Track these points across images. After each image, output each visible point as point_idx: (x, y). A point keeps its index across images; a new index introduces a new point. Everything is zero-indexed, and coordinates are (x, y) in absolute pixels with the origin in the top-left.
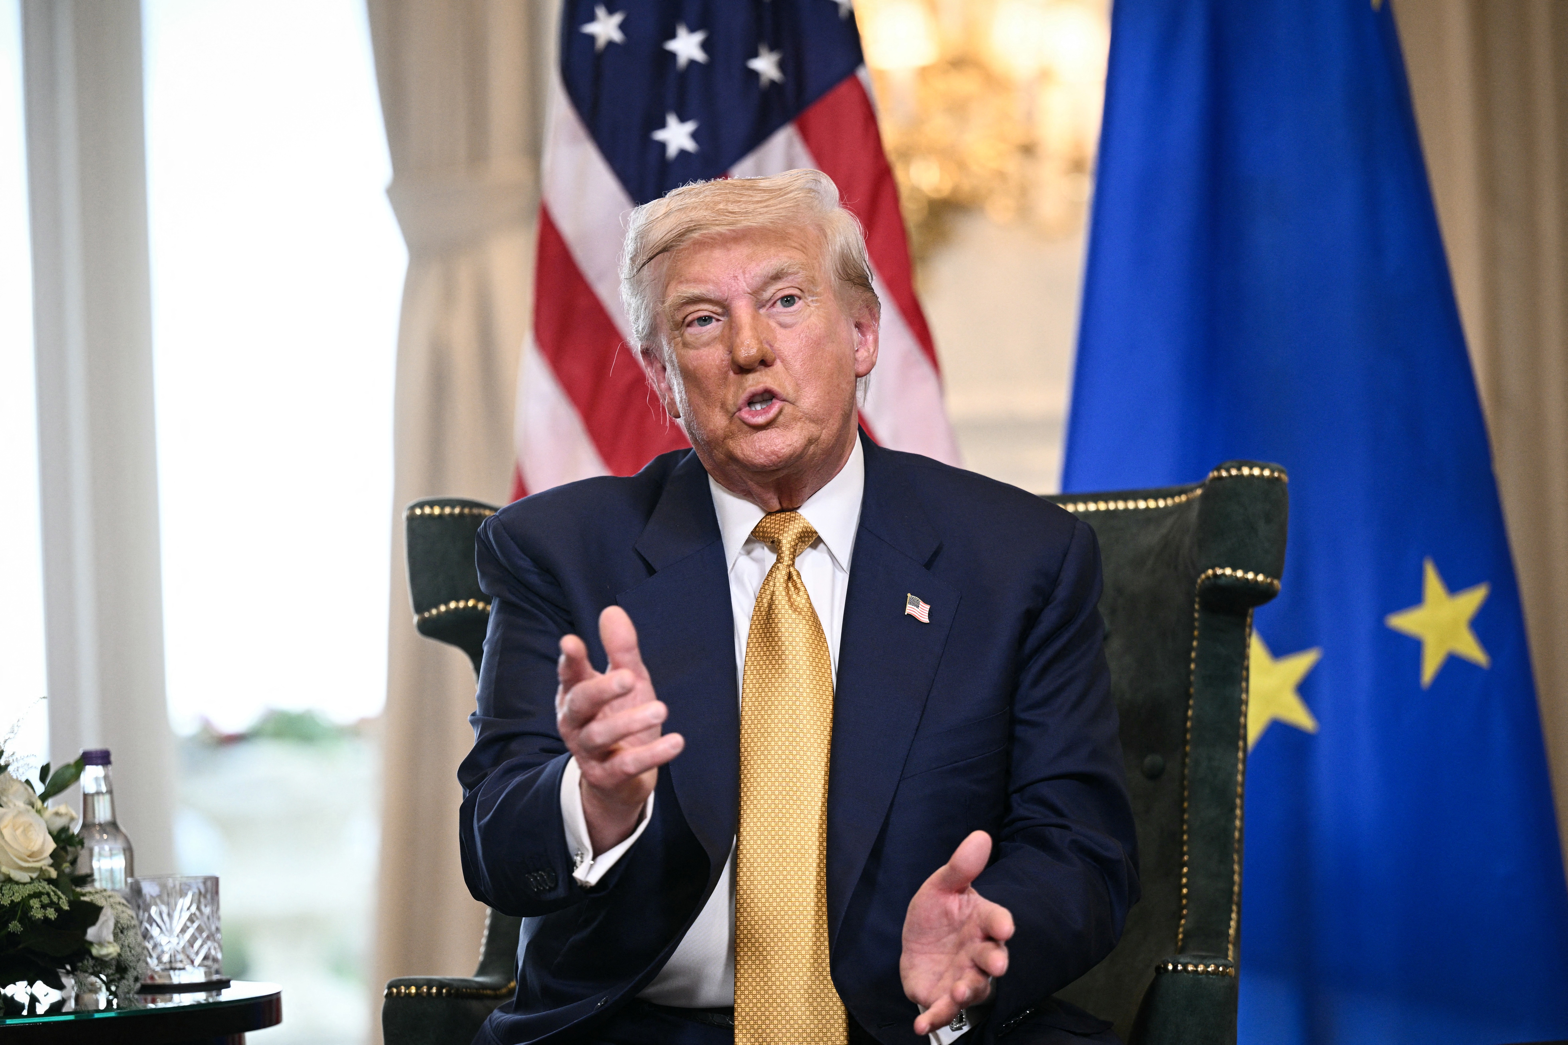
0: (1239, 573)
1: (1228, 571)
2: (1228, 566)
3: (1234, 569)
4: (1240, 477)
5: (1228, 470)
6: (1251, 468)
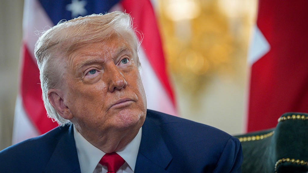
0: (293, 161)
1: (288, 160)
2: (288, 158)
3: (291, 159)
4: (291, 120)
5: (286, 117)
6: (296, 115)
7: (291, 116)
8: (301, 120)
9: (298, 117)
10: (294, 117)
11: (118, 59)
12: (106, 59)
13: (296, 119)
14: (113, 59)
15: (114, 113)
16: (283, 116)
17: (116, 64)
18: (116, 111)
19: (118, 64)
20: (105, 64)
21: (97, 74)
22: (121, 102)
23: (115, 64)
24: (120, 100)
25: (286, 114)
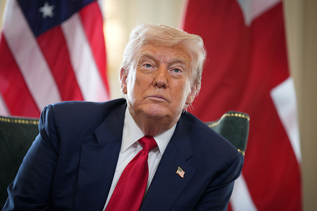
4: (234, 117)
5: (231, 114)
6: (238, 114)
7: (234, 114)
8: (241, 118)
9: (240, 115)
10: (236, 115)
11: (173, 66)
12: (161, 60)
13: (238, 117)
14: (168, 63)
15: (147, 103)
16: (228, 113)
17: (170, 69)
18: (150, 101)
19: (171, 70)
20: (160, 64)
21: (151, 68)
22: (156, 97)
23: (168, 68)
24: (157, 95)
25: (230, 112)
